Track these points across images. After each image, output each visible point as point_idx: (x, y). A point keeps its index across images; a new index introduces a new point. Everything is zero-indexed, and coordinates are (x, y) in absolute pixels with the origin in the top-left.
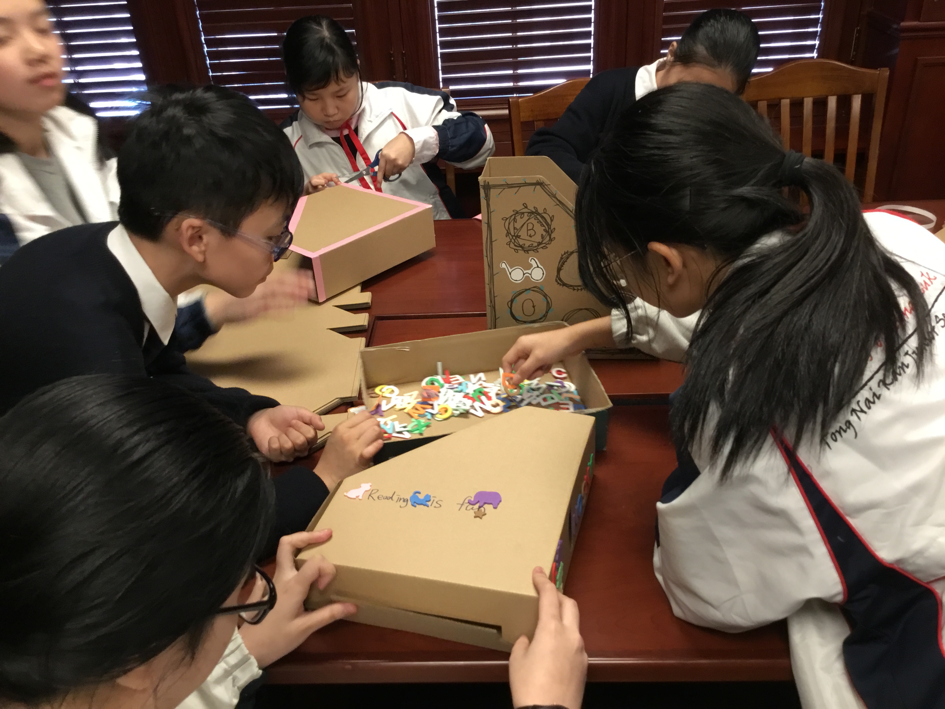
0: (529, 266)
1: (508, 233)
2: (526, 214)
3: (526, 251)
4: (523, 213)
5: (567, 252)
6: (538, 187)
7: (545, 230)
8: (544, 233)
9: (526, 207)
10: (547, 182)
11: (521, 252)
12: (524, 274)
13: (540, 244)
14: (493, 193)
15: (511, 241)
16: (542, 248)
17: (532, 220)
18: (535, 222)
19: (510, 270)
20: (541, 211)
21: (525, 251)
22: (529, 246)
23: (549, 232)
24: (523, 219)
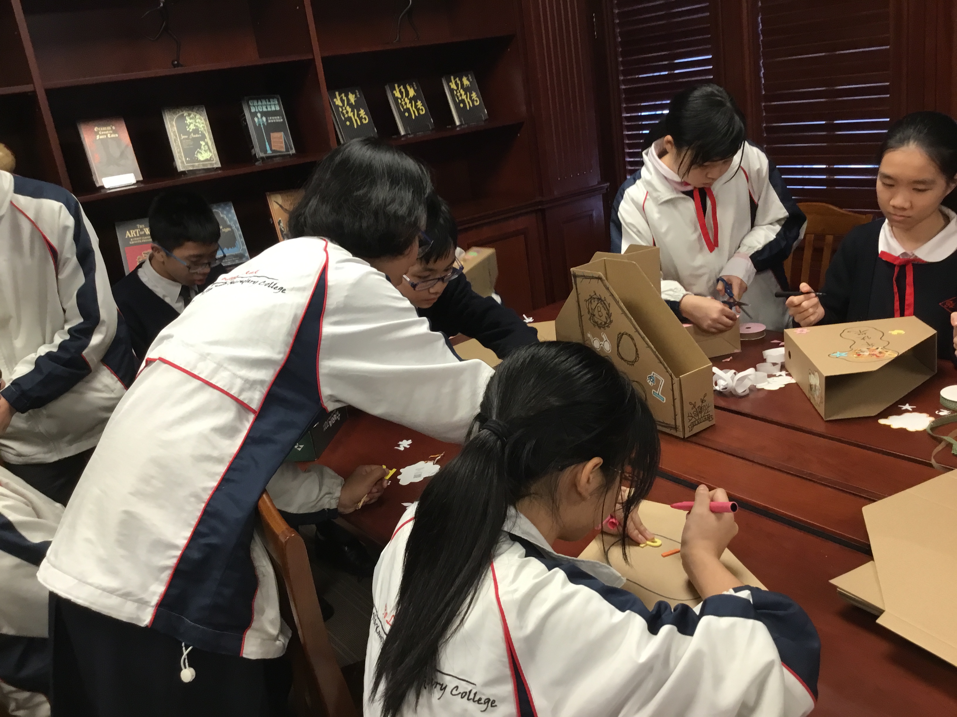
0: (601, 340)
1: (589, 312)
2: (596, 299)
4: (594, 298)
5: (620, 333)
6: (599, 280)
7: (607, 313)
8: (607, 316)
9: (595, 294)
10: (604, 278)
11: (597, 327)
12: (600, 344)
13: (605, 323)
14: (579, 280)
15: (590, 318)
16: (607, 326)
17: (599, 305)
18: (601, 306)
19: (593, 339)
20: (603, 298)
21: (599, 327)
22: (600, 324)
23: (609, 315)
24: (594, 303)
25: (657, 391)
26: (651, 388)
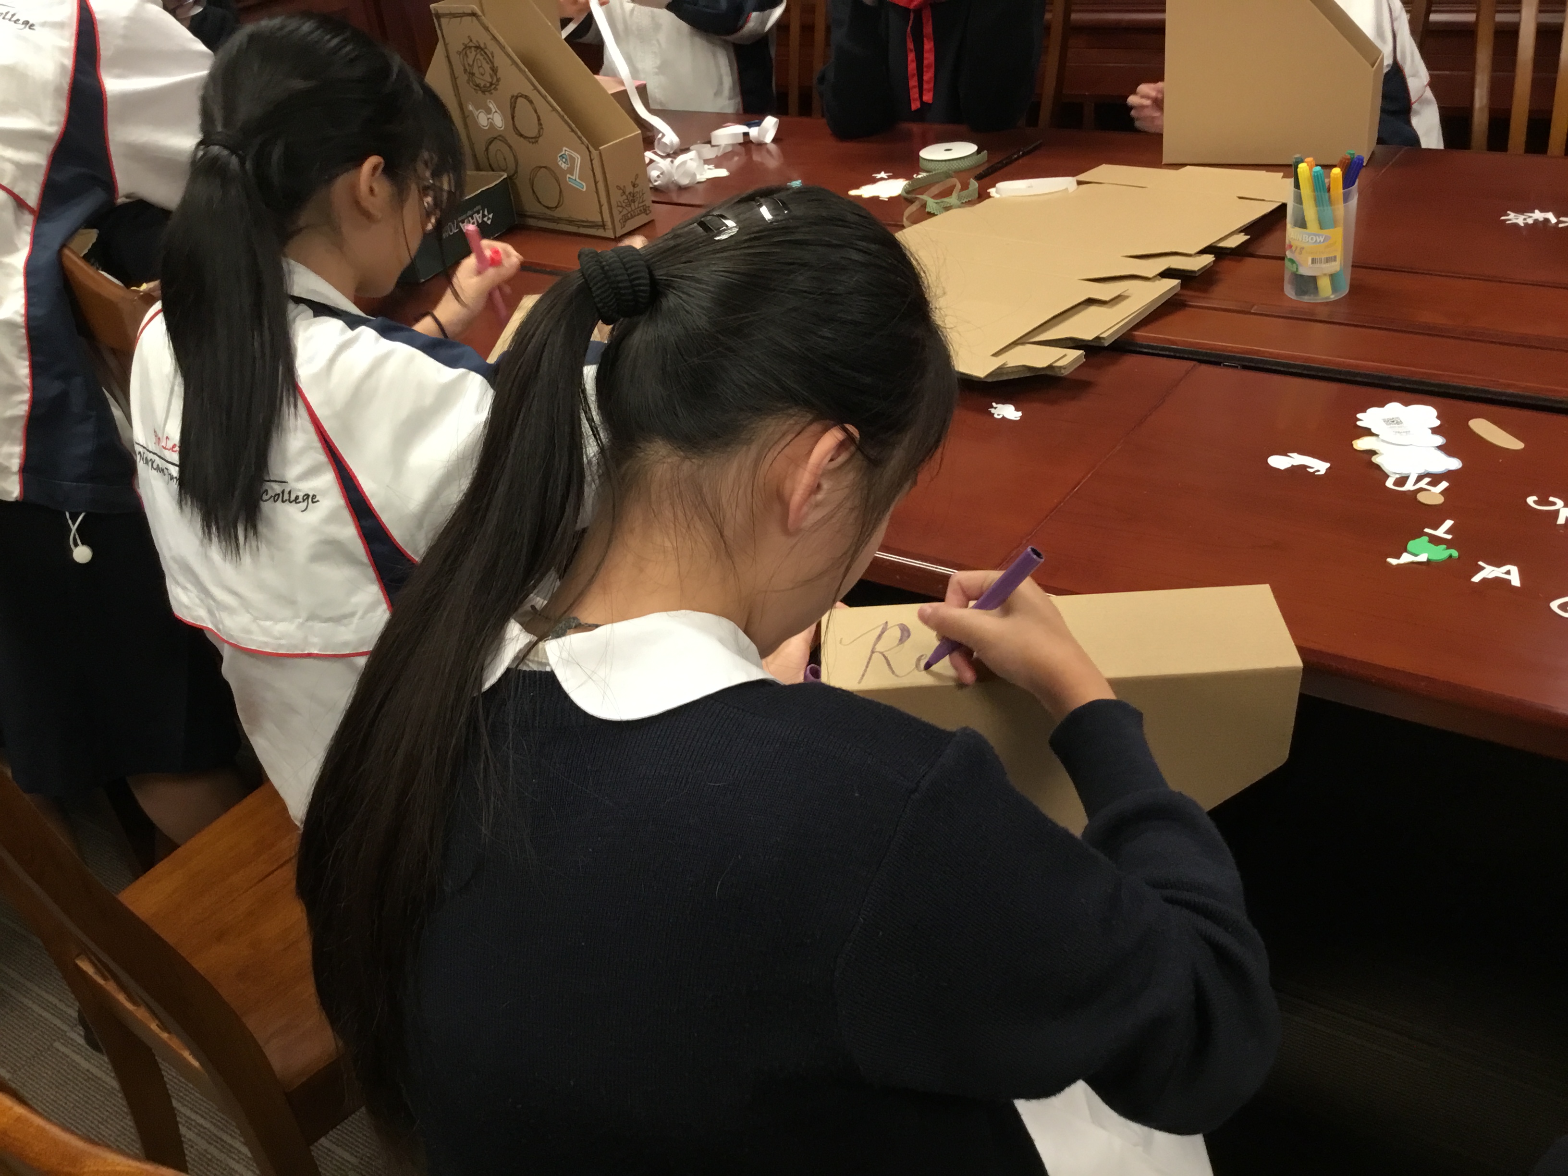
0: (488, 111)
1: (465, 70)
2: (473, 49)
3: (483, 92)
4: (470, 47)
5: (513, 97)
6: (474, 17)
7: (491, 68)
8: (491, 72)
9: (471, 41)
10: (480, 13)
11: (480, 92)
12: (488, 119)
13: (491, 84)
14: (444, 21)
15: (469, 79)
16: (494, 88)
17: (479, 56)
18: (481, 58)
19: (477, 113)
20: (482, 46)
22: (484, 87)
23: (494, 70)
24: (472, 54)
25: (572, 175)
26: (564, 172)
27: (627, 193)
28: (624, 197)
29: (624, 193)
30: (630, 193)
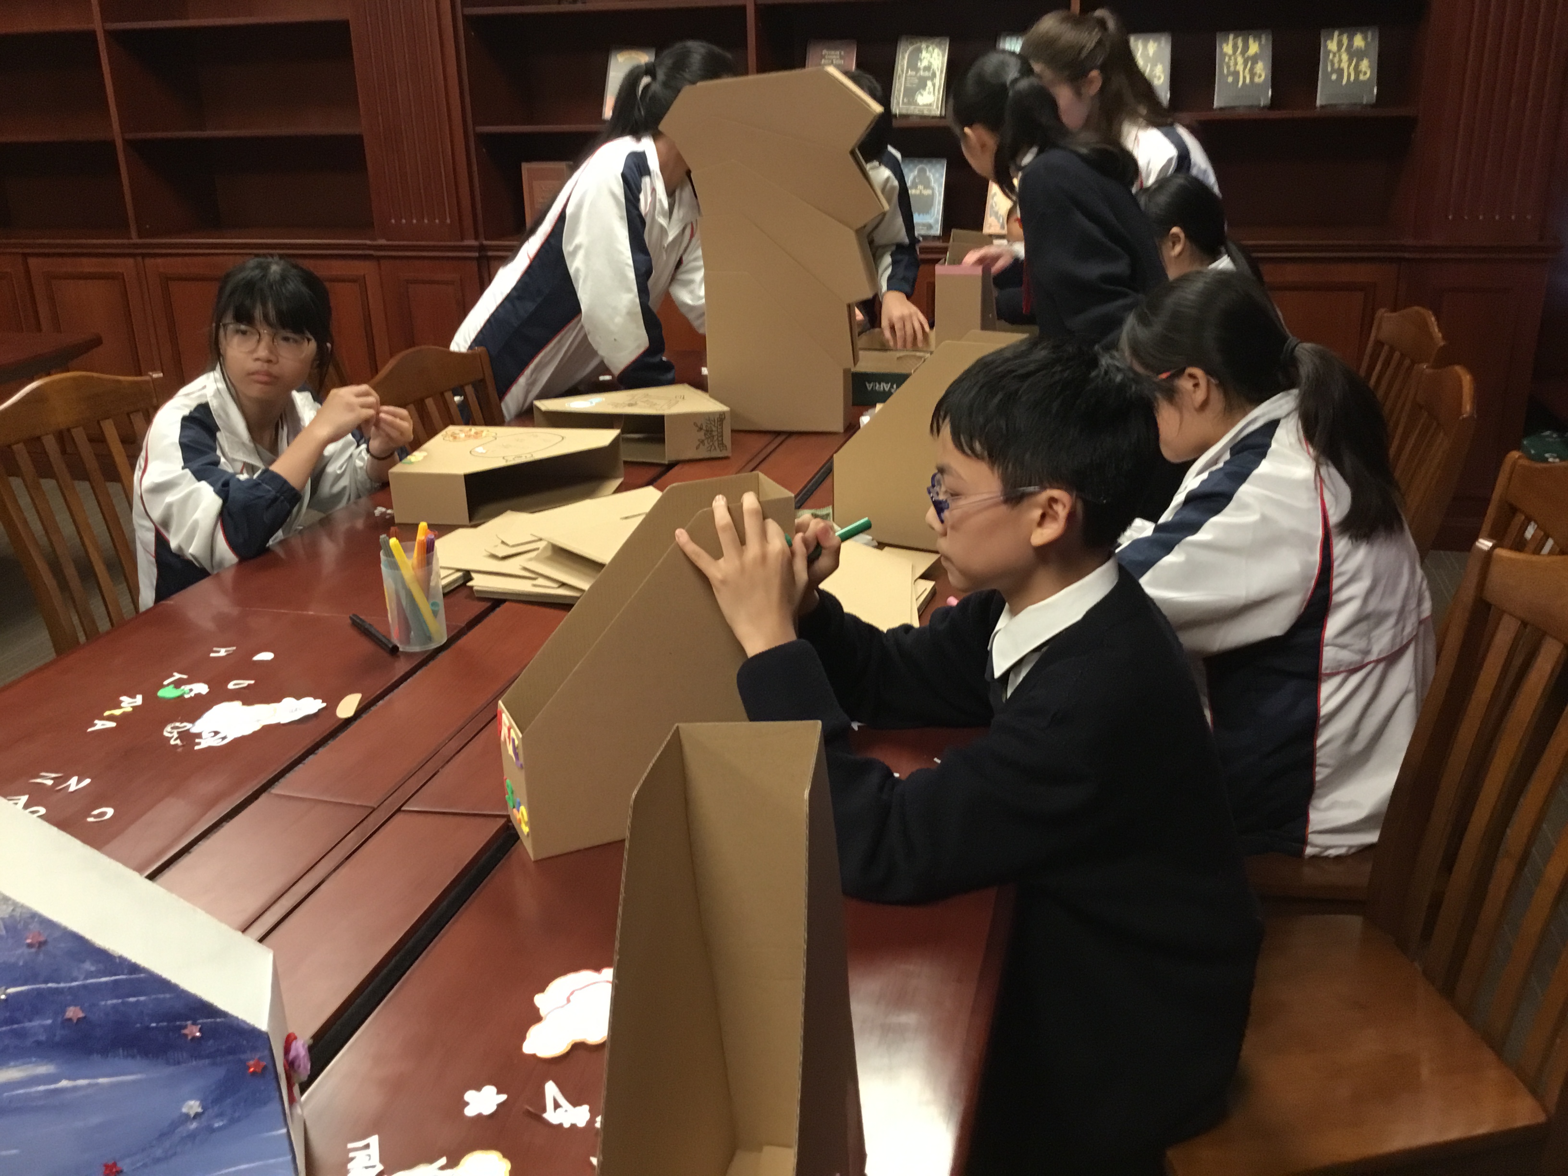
27: (703, 438)
28: (706, 442)
29: (702, 442)
30: (705, 434)
